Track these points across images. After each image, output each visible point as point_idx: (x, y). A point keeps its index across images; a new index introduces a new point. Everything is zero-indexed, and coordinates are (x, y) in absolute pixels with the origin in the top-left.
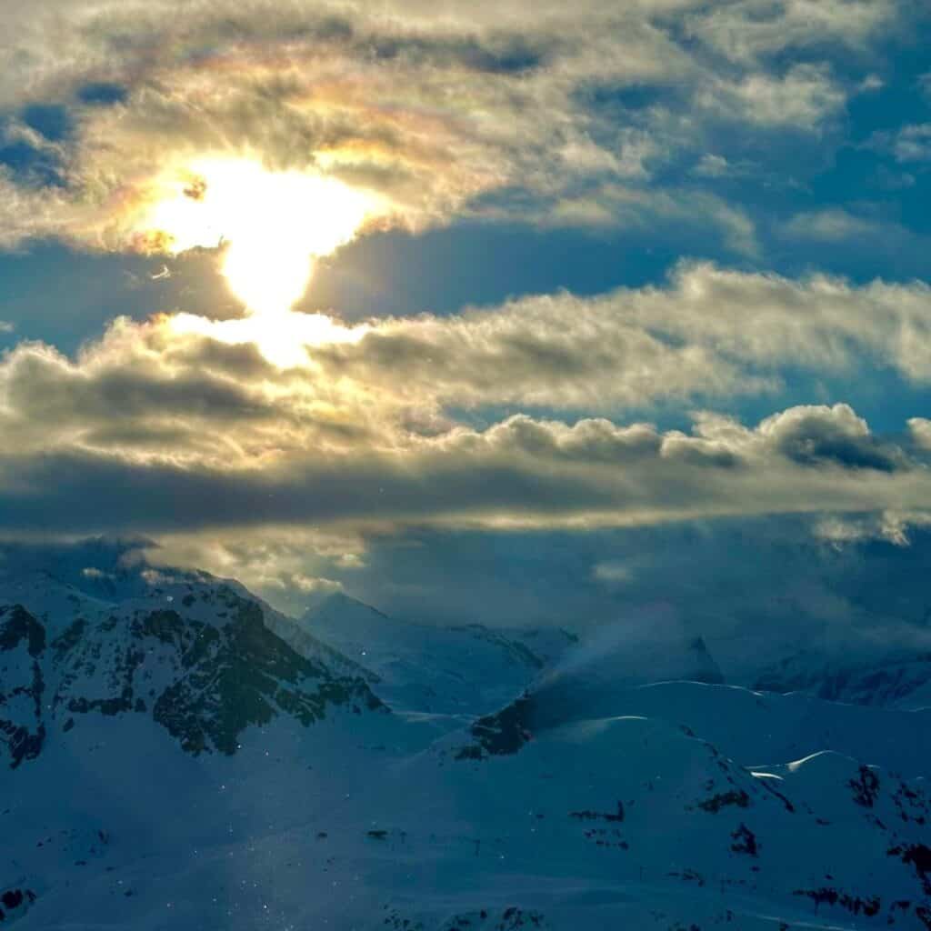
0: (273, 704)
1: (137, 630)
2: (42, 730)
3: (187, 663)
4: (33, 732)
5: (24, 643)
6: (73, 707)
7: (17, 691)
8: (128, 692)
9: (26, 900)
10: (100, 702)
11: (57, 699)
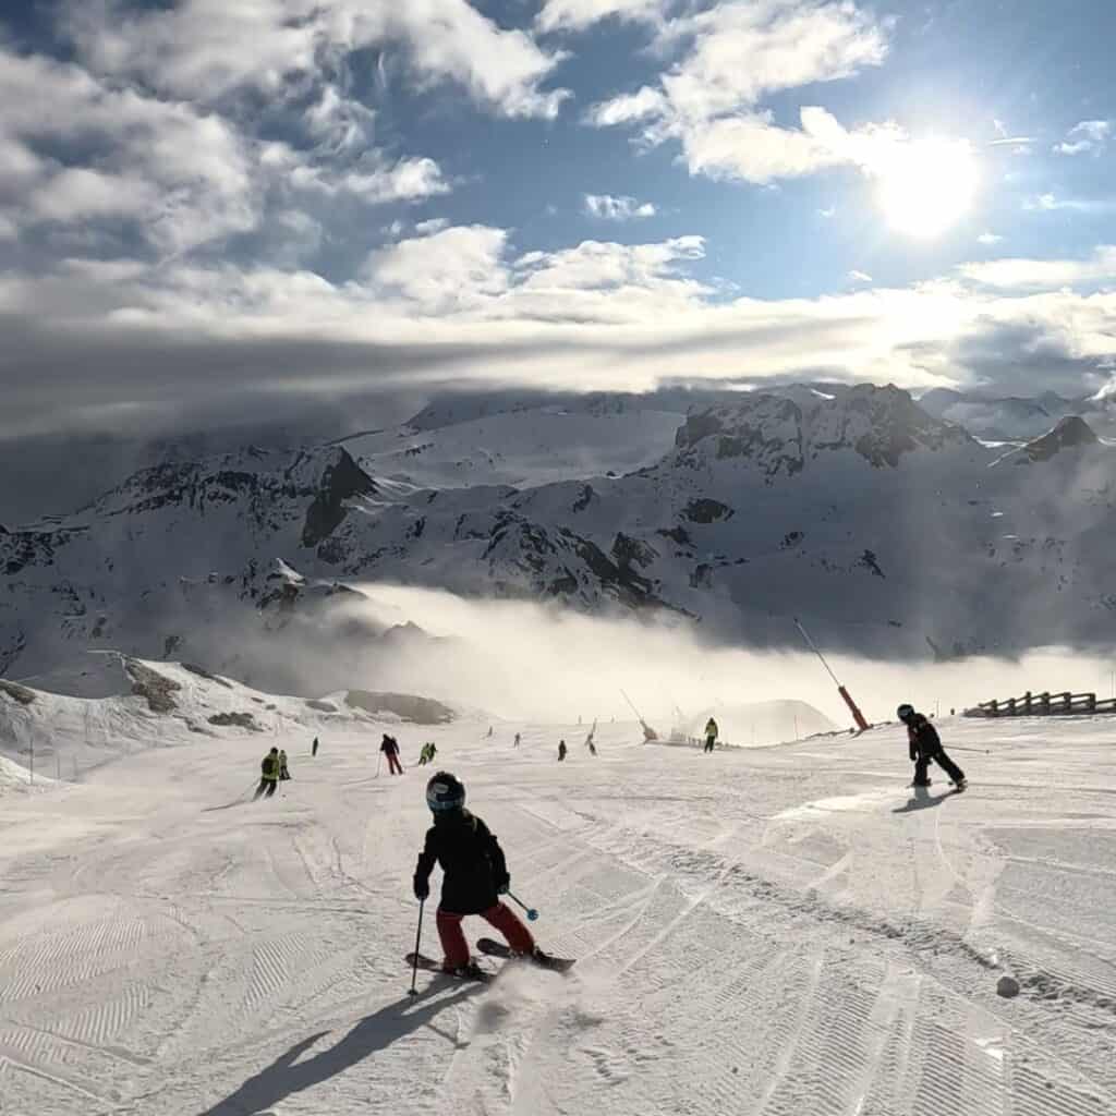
0: (916, 441)
1: (846, 409)
2: (802, 459)
3: (873, 422)
4: (798, 459)
5: (792, 418)
6: (817, 447)
7: (790, 440)
8: (843, 439)
9: (800, 536)
10: (830, 444)
11: (809, 443)
